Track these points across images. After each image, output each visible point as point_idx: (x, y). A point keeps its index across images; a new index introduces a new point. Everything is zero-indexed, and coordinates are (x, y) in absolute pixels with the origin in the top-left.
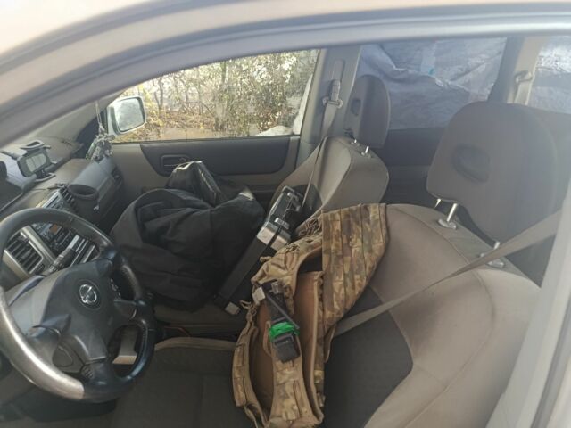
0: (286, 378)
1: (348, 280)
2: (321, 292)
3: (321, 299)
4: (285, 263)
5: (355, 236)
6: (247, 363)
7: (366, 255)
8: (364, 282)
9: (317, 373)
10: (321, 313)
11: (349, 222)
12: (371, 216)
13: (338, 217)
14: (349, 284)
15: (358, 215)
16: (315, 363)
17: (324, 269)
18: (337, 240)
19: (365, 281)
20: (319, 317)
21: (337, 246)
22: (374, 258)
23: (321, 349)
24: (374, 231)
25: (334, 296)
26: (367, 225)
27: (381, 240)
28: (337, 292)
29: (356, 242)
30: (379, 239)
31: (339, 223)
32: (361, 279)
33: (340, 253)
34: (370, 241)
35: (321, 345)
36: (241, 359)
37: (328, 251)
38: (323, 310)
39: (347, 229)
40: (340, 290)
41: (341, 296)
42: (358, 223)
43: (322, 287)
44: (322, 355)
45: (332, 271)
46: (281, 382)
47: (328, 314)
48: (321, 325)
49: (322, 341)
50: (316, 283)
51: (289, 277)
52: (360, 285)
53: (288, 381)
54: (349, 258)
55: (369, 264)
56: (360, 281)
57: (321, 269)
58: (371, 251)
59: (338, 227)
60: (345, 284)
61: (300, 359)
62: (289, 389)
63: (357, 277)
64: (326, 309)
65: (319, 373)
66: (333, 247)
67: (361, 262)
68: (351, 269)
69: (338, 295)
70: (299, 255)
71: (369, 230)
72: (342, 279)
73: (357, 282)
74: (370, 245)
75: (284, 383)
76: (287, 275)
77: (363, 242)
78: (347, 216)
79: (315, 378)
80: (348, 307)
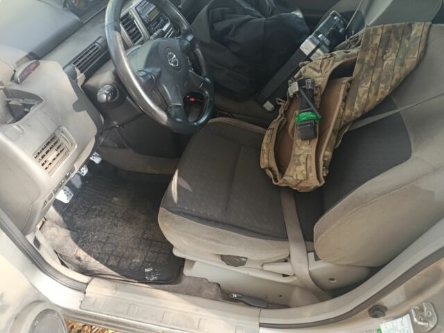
0: (302, 152)
1: (373, 87)
2: (346, 94)
3: (345, 100)
4: (321, 67)
5: (391, 50)
6: (273, 141)
7: (397, 67)
8: (387, 92)
9: (326, 153)
10: (342, 110)
11: (389, 37)
12: (413, 32)
13: (380, 31)
14: (373, 91)
15: (400, 32)
16: (328, 146)
17: (354, 76)
18: (373, 52)
19: (388, 90)
20: (339, 114)
21: (372, 57)
22: (403, 71)
23: (334, 137)
24: (411, 47)
25: (357, 99)
26: (406, 41)
27: (416, 56)
28: (361, 95)
29: (390, 56)
30: (414, 55)
31: (379, 37)
32: (386, 88)
33: (372, 64)
34: (405, 55)
35: (335, 135)
36: (269, 138)
37: (362, 61)
38: (344, 109)
39: (386, 44)
40: (364, 94)
41: (363, 100)
42: (397, 39)
43: (348, 90)
44: (334, 142)
45: (360, 78)
46: (298, 154)
47: (348, 112)
48: (339, 120)
49: (337, 132)
50: (343, 86)
51: (321, 79)
52: (383, 93)
53: (303, 154)
54: (380, 69)
55: (397, 76)
56: (384, 90)
57: (352, 76)
58: (402, 65)
59: (377, 40)
60: (369, 91)
61: (316, 141)
62: (302, 159)
63: (382, 85)
64: (346, 108)
65: (329, 154)
66: (367, 59)
67: (391, 73)
68: (379, 79)
69: (360, 98)
70: (334, 61)
71: (407, 46)
72: (368, 85)
73: (380, 90)
74: (403, 60)
75: (300, 155)
76: (320, 77)
77: (397, 56)
78: (389, 31)
79: (325, 156)
80: (367, 110)
